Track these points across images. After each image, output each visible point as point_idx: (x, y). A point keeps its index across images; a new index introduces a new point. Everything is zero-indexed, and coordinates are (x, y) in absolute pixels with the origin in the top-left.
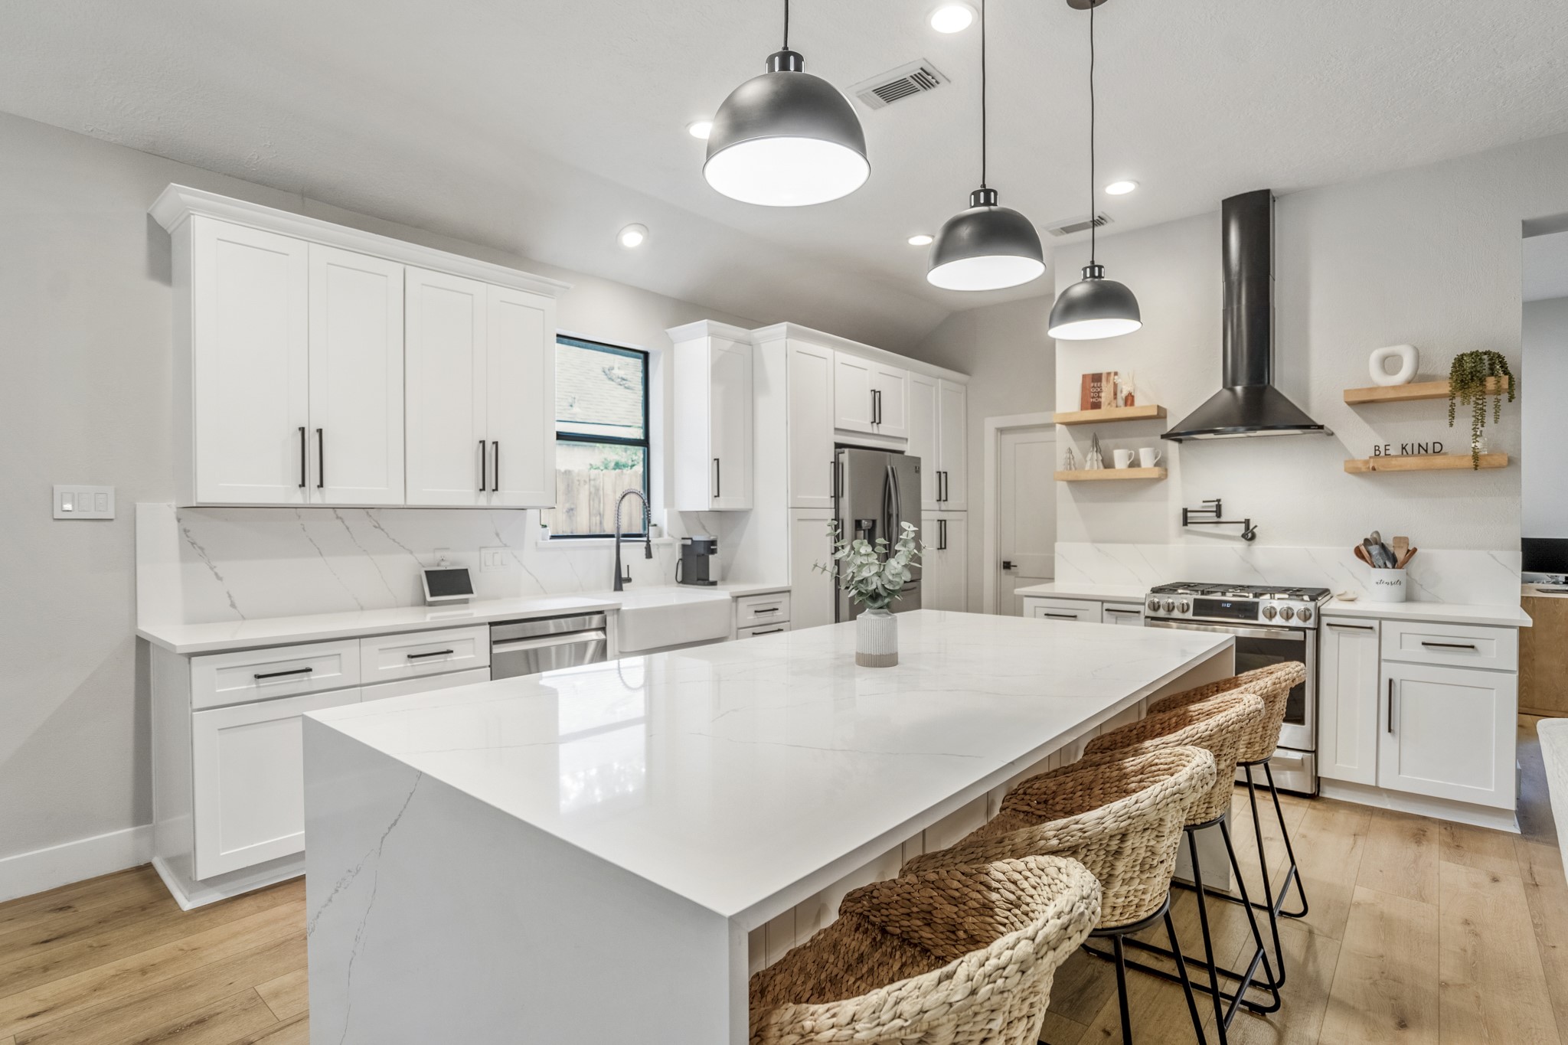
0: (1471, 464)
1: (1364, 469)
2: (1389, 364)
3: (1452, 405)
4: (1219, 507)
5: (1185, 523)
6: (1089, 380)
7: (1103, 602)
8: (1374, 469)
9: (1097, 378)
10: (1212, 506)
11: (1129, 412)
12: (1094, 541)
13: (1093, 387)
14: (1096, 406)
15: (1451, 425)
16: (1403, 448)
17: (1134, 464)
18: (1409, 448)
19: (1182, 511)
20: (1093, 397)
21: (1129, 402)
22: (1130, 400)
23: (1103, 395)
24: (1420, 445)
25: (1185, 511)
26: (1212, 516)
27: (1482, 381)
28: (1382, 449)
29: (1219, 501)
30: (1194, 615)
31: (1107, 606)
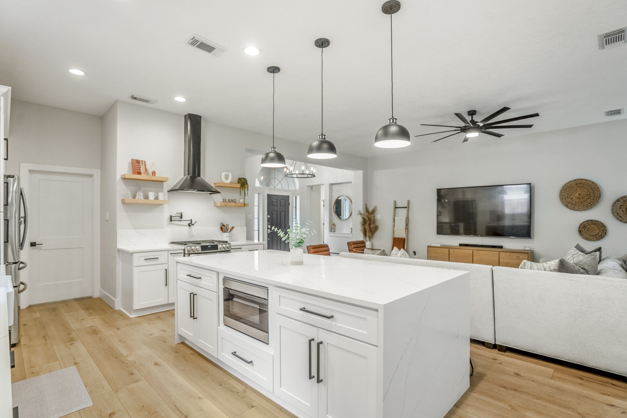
0: (244, 205)
1: (224, 205)
2: (227, 177)
3: (240, 190)
4: (182, 215)
5: (171, 221)
6: (135, 162)
7: (168, 251)
8: (226, 205)
9: (138, 162)
10: (178, 215)
11: (153, 178)
12: (135, 228)
13: (137, 165)
14: (139, 173)
15: (240, 195)
16: (229, 200)
17: (157, 198)
18: (230, 200)
19: (170, 216)
20: (138, 170)
21: (154, 174)
22: (154, 173)
23: (141, 169)
24: (232, 200)
25: (171, 216)
26: (179, 218)
27: (245, 185)
28: (225, 200)
29: (182, 213)
30: (202, 251)
31: (170, 252)
